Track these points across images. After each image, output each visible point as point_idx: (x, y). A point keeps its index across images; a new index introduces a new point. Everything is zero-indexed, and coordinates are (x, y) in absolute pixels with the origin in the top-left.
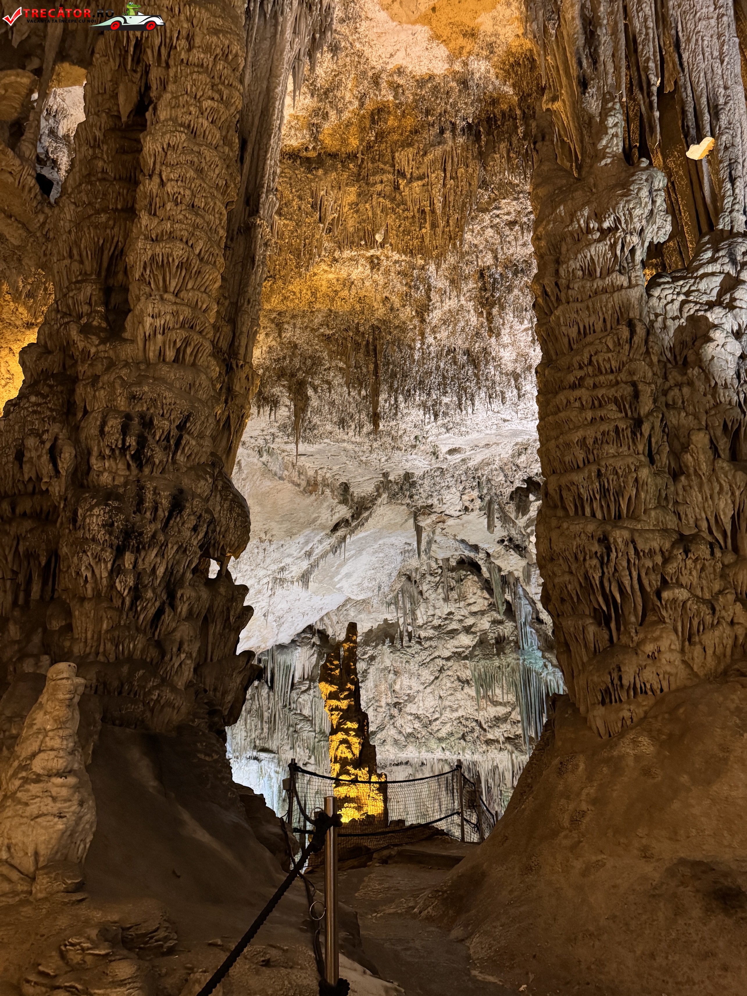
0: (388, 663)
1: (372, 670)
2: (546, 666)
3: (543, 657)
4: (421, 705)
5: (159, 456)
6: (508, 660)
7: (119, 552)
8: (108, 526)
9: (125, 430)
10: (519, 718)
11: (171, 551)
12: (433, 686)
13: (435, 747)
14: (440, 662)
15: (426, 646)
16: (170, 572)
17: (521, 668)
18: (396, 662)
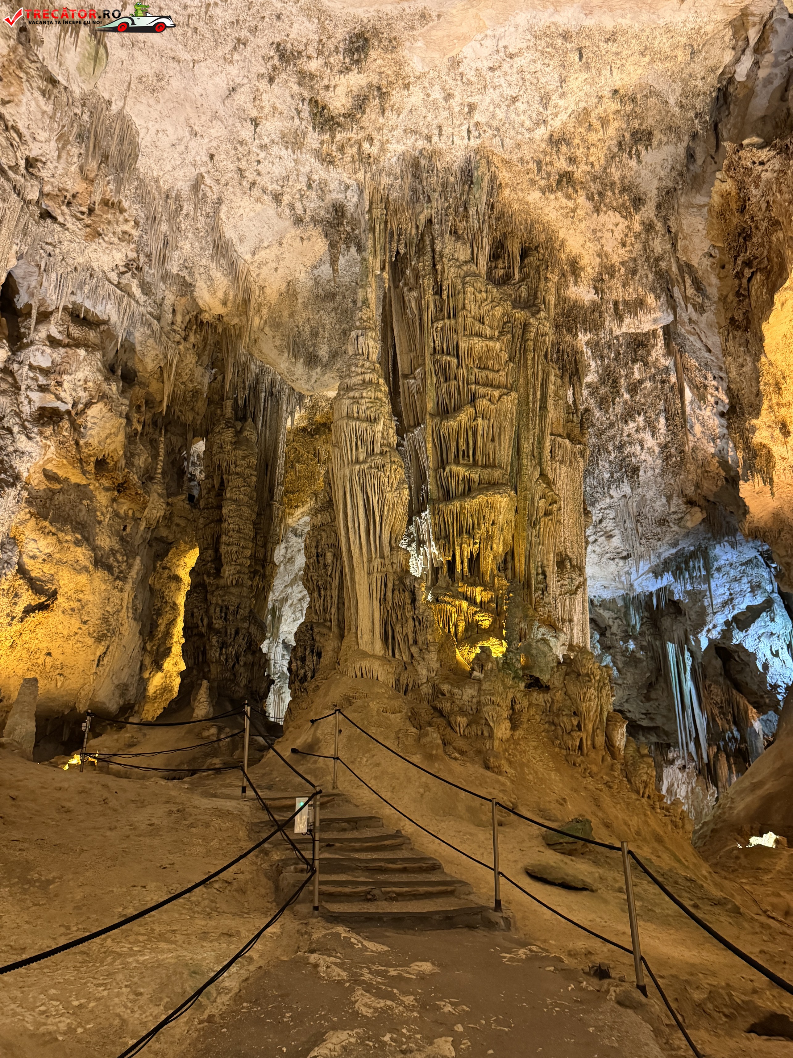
5: (231, 618)
7: (221, 649)
8: (218, 641)
9: (221, 612)
11: (236, 647)
16: (236, 653)
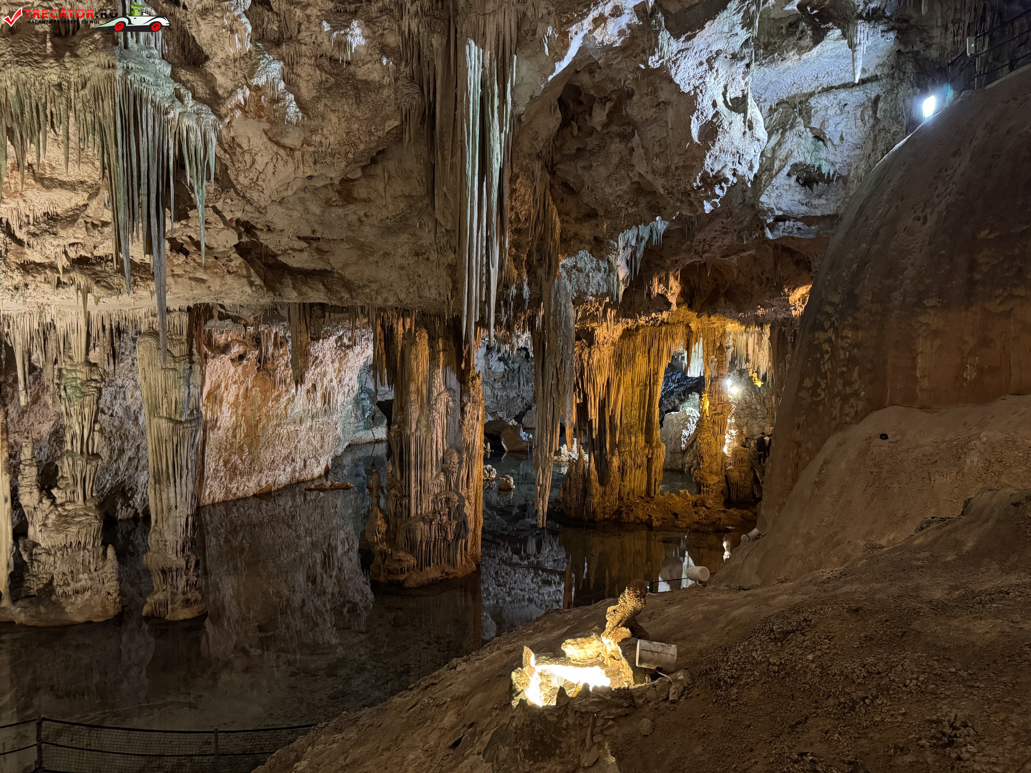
2: (179, 97)
3: (174, 76)
6: (85, 70)
10: (107, 216)
17: (119, 88)
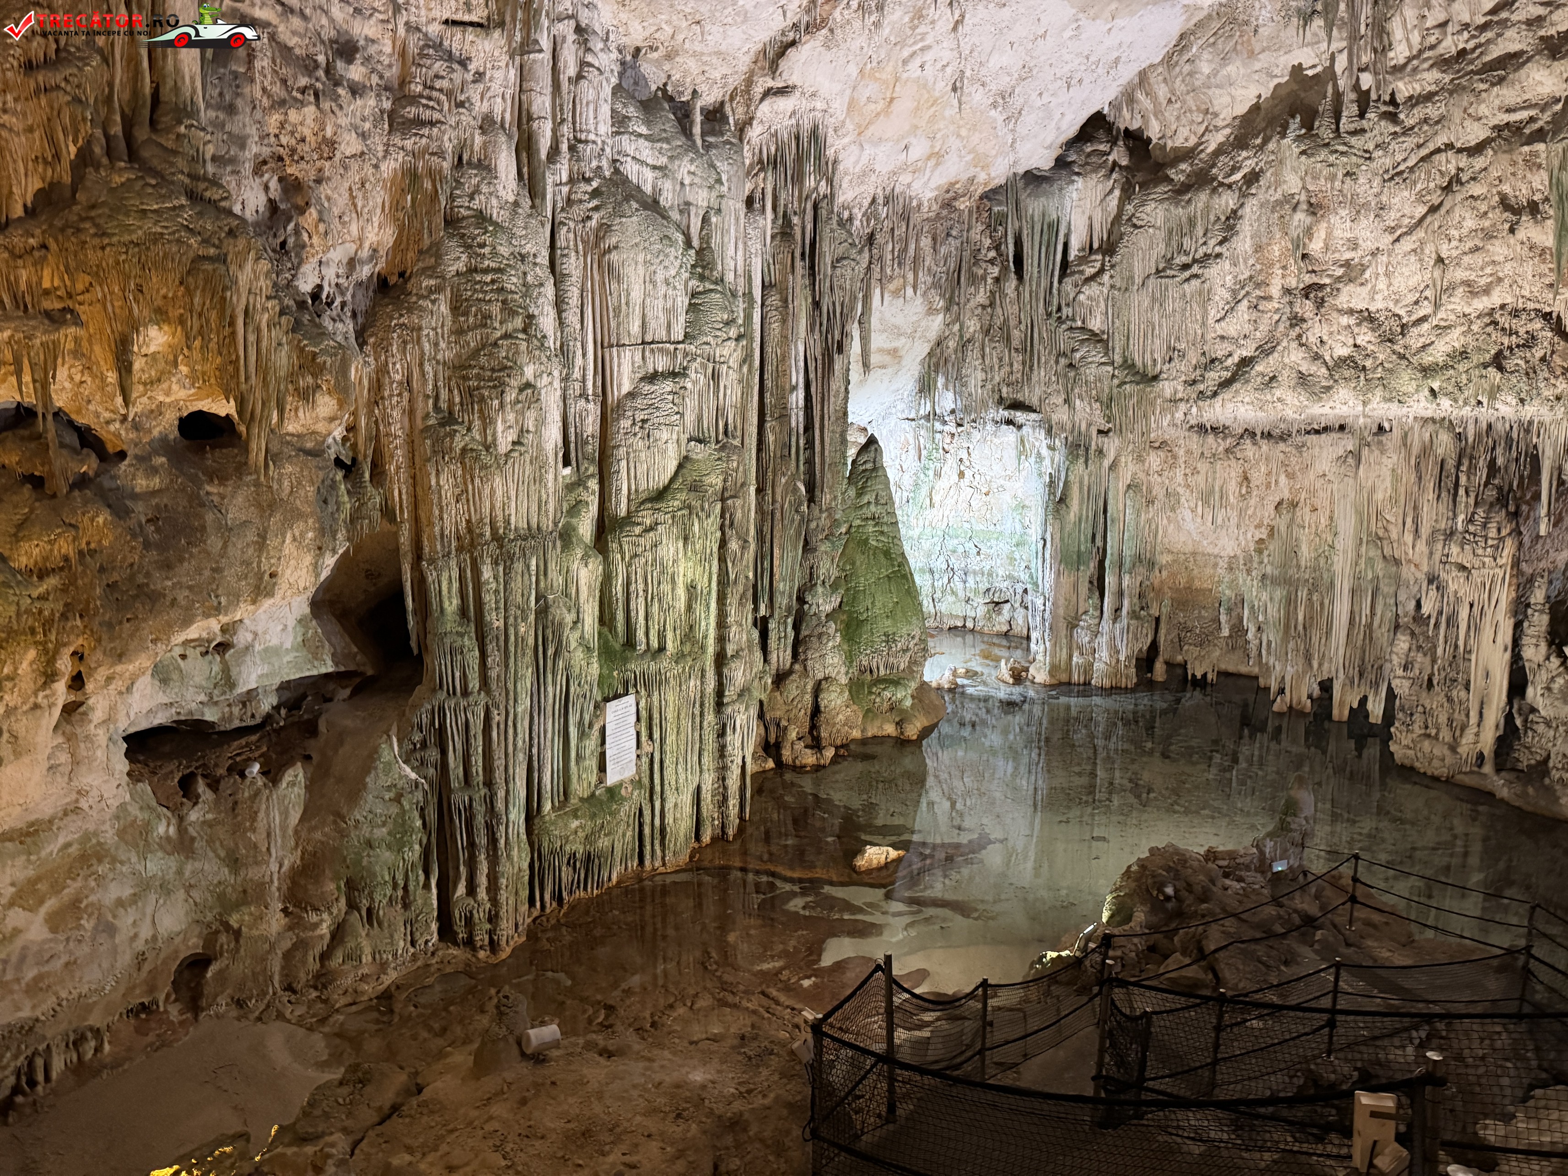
0: (1292, 183)
1: (1250, 209)
4: (1382, 285)
12: (1420, 233)
13: (1411, 389)
14: (1450, 163)
15: (1412, 122)
18: (1315, 178)
